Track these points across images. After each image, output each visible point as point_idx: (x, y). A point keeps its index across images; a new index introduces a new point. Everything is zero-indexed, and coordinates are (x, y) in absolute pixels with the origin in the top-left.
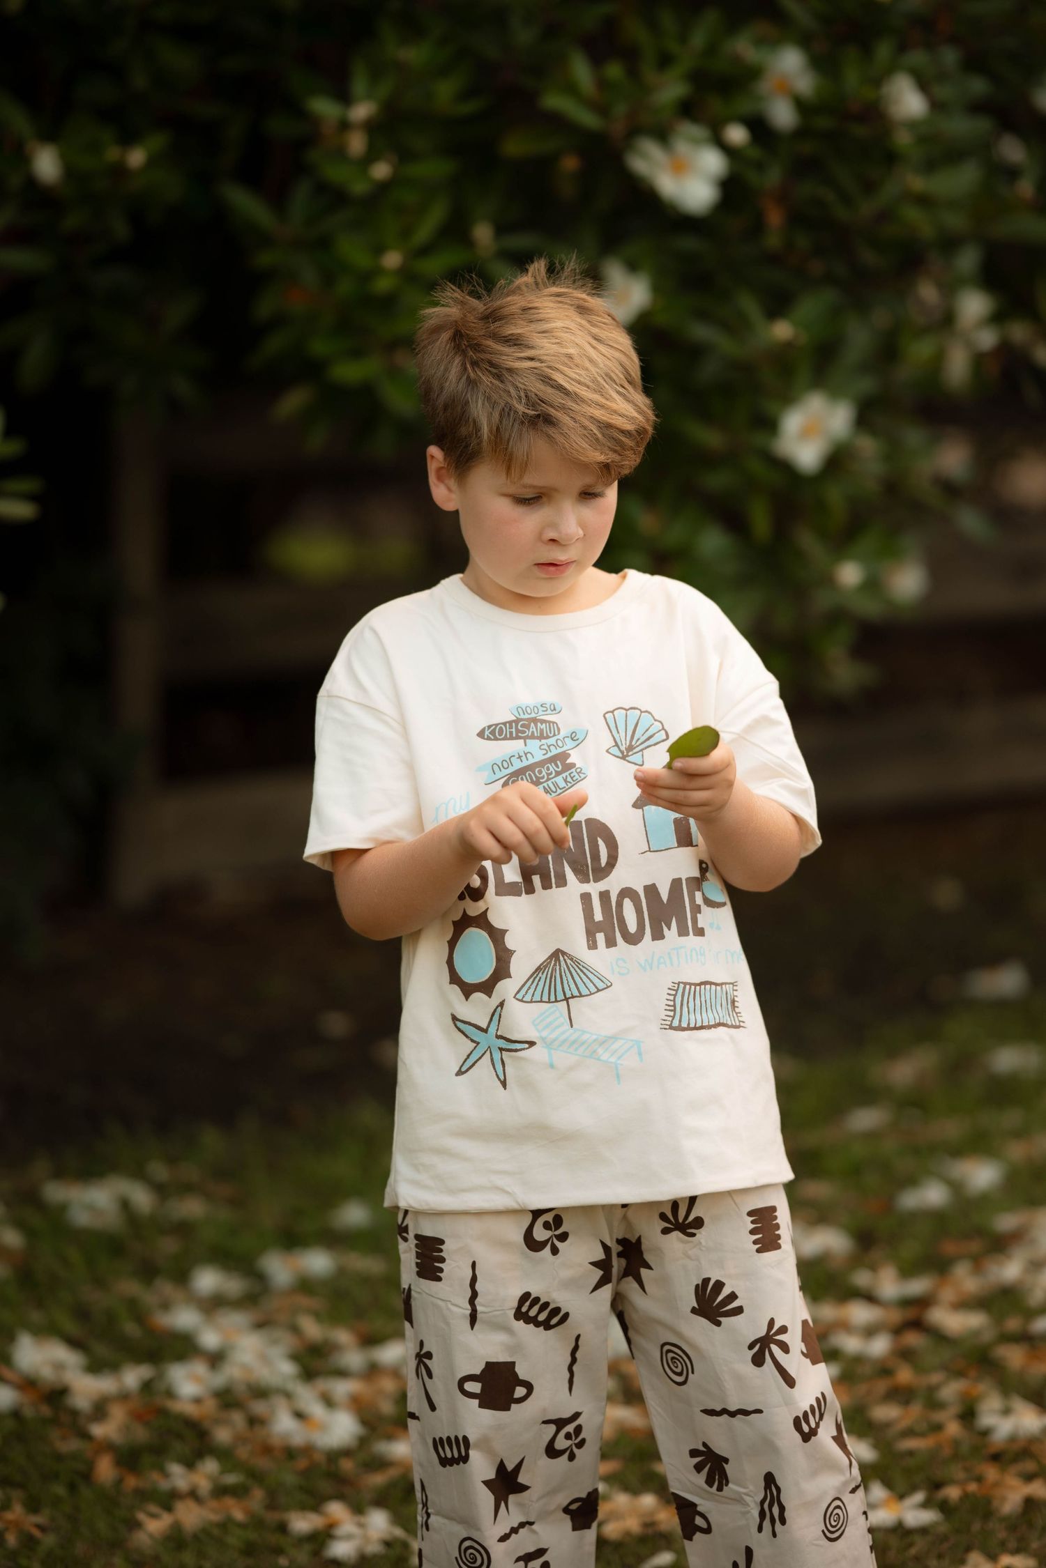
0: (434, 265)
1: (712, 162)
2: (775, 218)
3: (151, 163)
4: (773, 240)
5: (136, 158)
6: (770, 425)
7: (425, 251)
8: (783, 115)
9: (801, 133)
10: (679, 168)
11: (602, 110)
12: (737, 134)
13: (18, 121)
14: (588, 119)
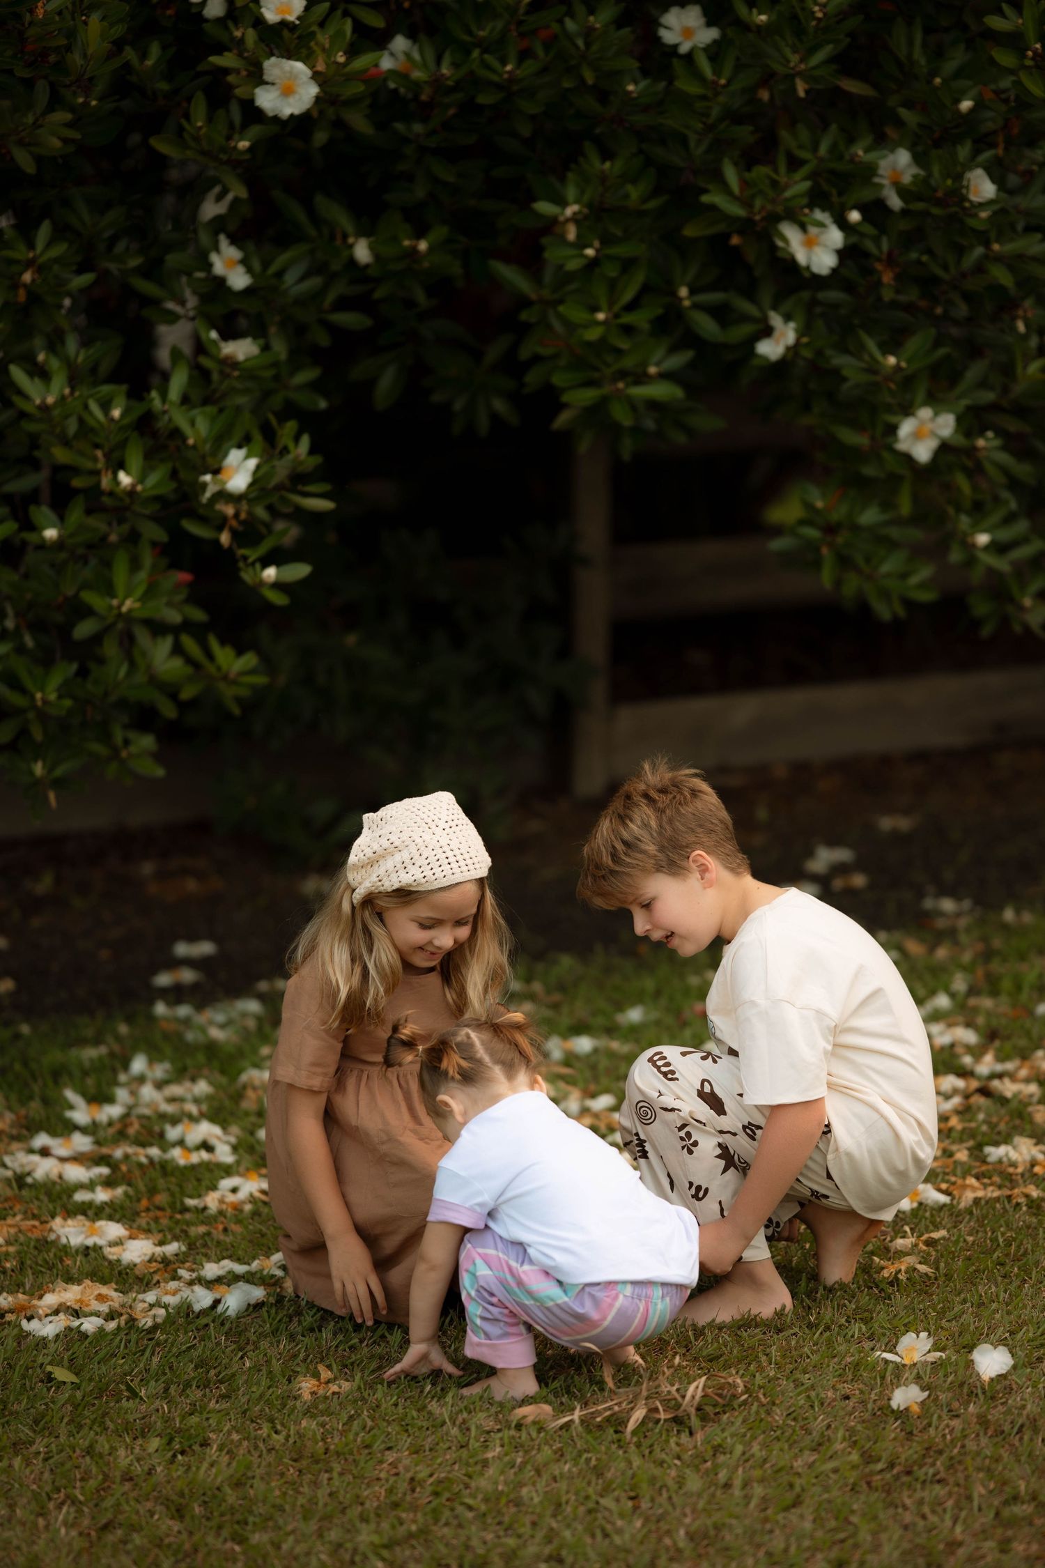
0: (640, 319)
1: (835, 237)
2: (887, 277)
3: (431, 249)
4: (887, 295)
5: (423, 246)
6: (892, 430)
7: (631, 307)
8: (895, 202)
9: (905, 212)
10: (809, 244)
11: (747, 204)
12: (855, 216)
13: (344, 220)
14: (737, 211)
